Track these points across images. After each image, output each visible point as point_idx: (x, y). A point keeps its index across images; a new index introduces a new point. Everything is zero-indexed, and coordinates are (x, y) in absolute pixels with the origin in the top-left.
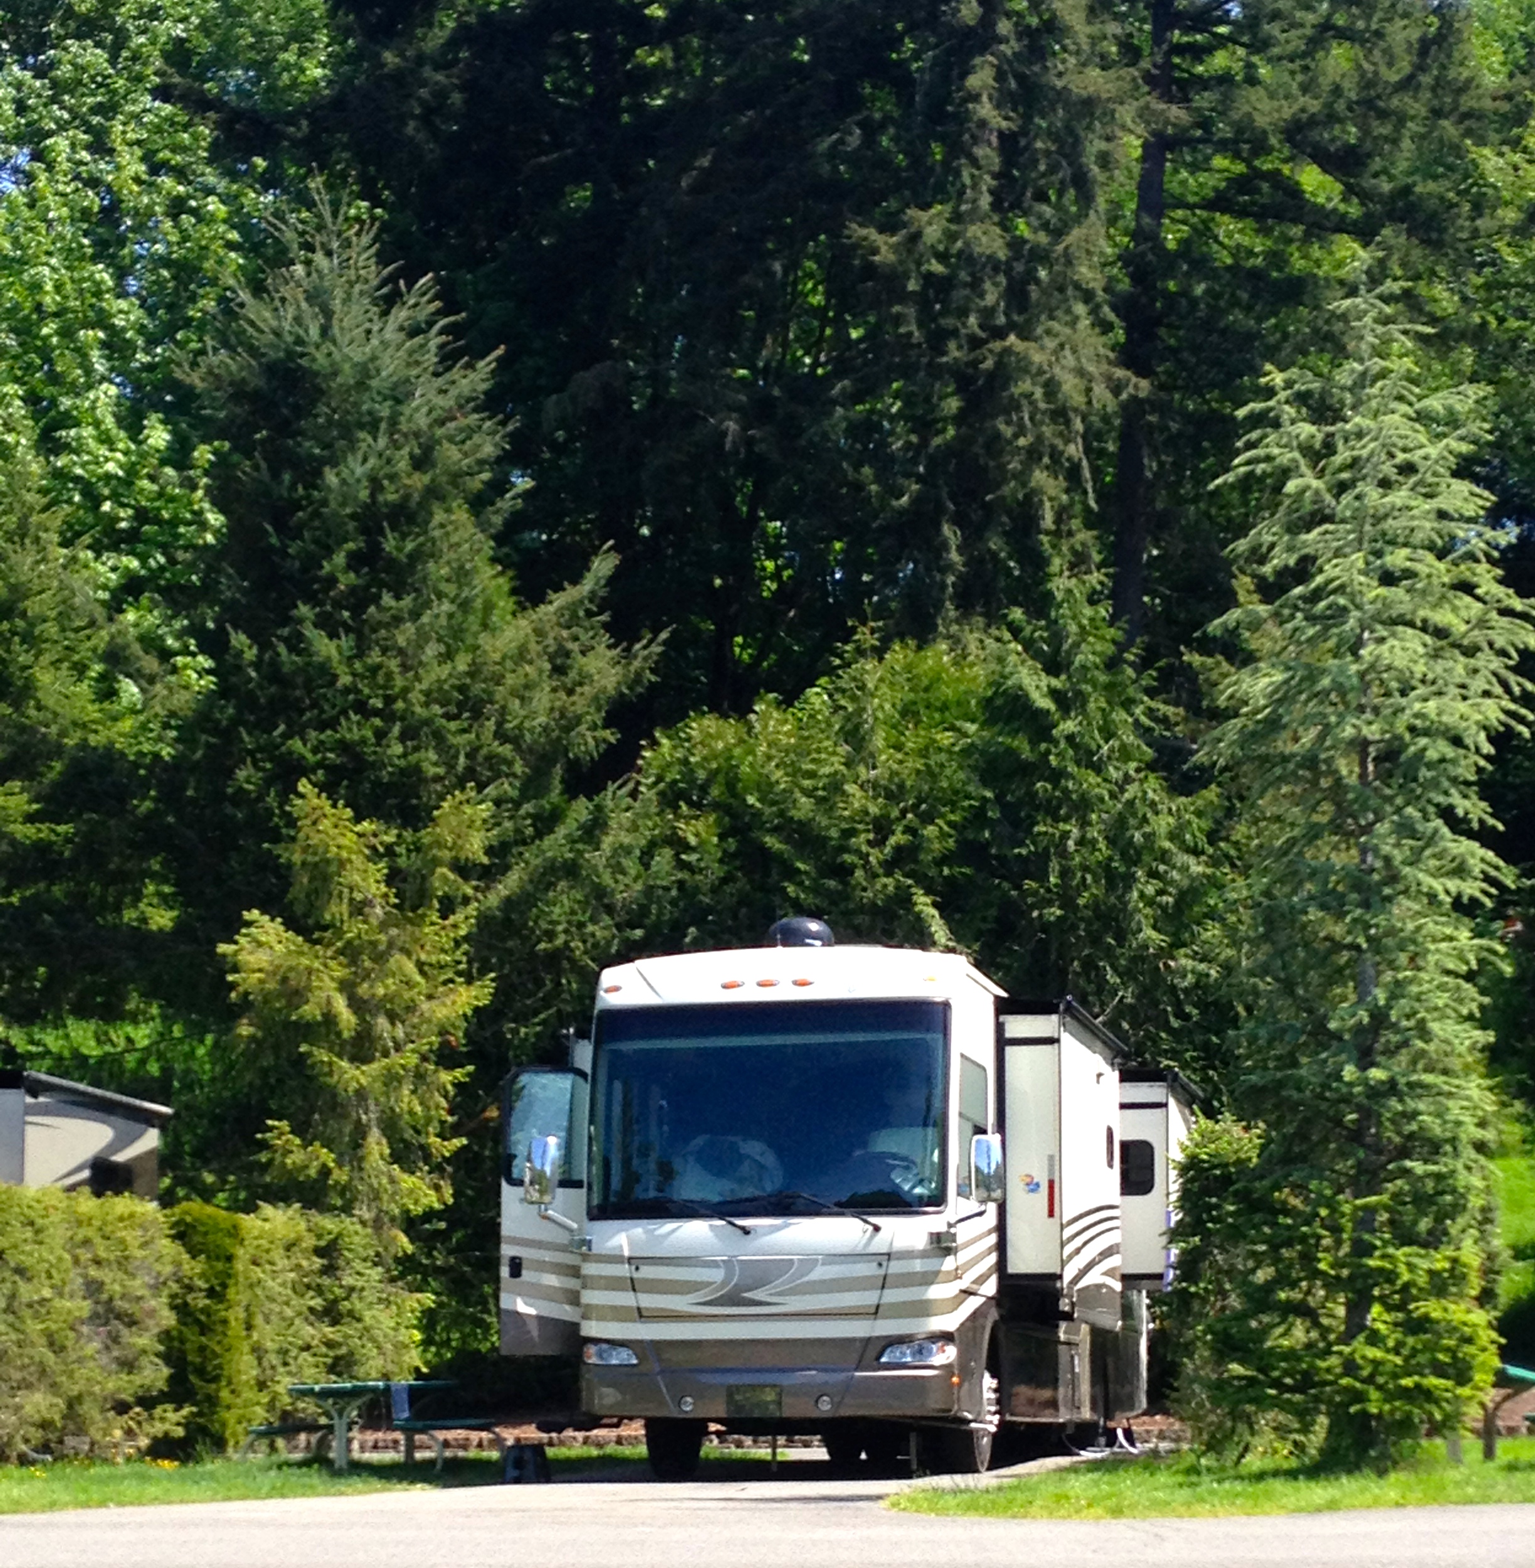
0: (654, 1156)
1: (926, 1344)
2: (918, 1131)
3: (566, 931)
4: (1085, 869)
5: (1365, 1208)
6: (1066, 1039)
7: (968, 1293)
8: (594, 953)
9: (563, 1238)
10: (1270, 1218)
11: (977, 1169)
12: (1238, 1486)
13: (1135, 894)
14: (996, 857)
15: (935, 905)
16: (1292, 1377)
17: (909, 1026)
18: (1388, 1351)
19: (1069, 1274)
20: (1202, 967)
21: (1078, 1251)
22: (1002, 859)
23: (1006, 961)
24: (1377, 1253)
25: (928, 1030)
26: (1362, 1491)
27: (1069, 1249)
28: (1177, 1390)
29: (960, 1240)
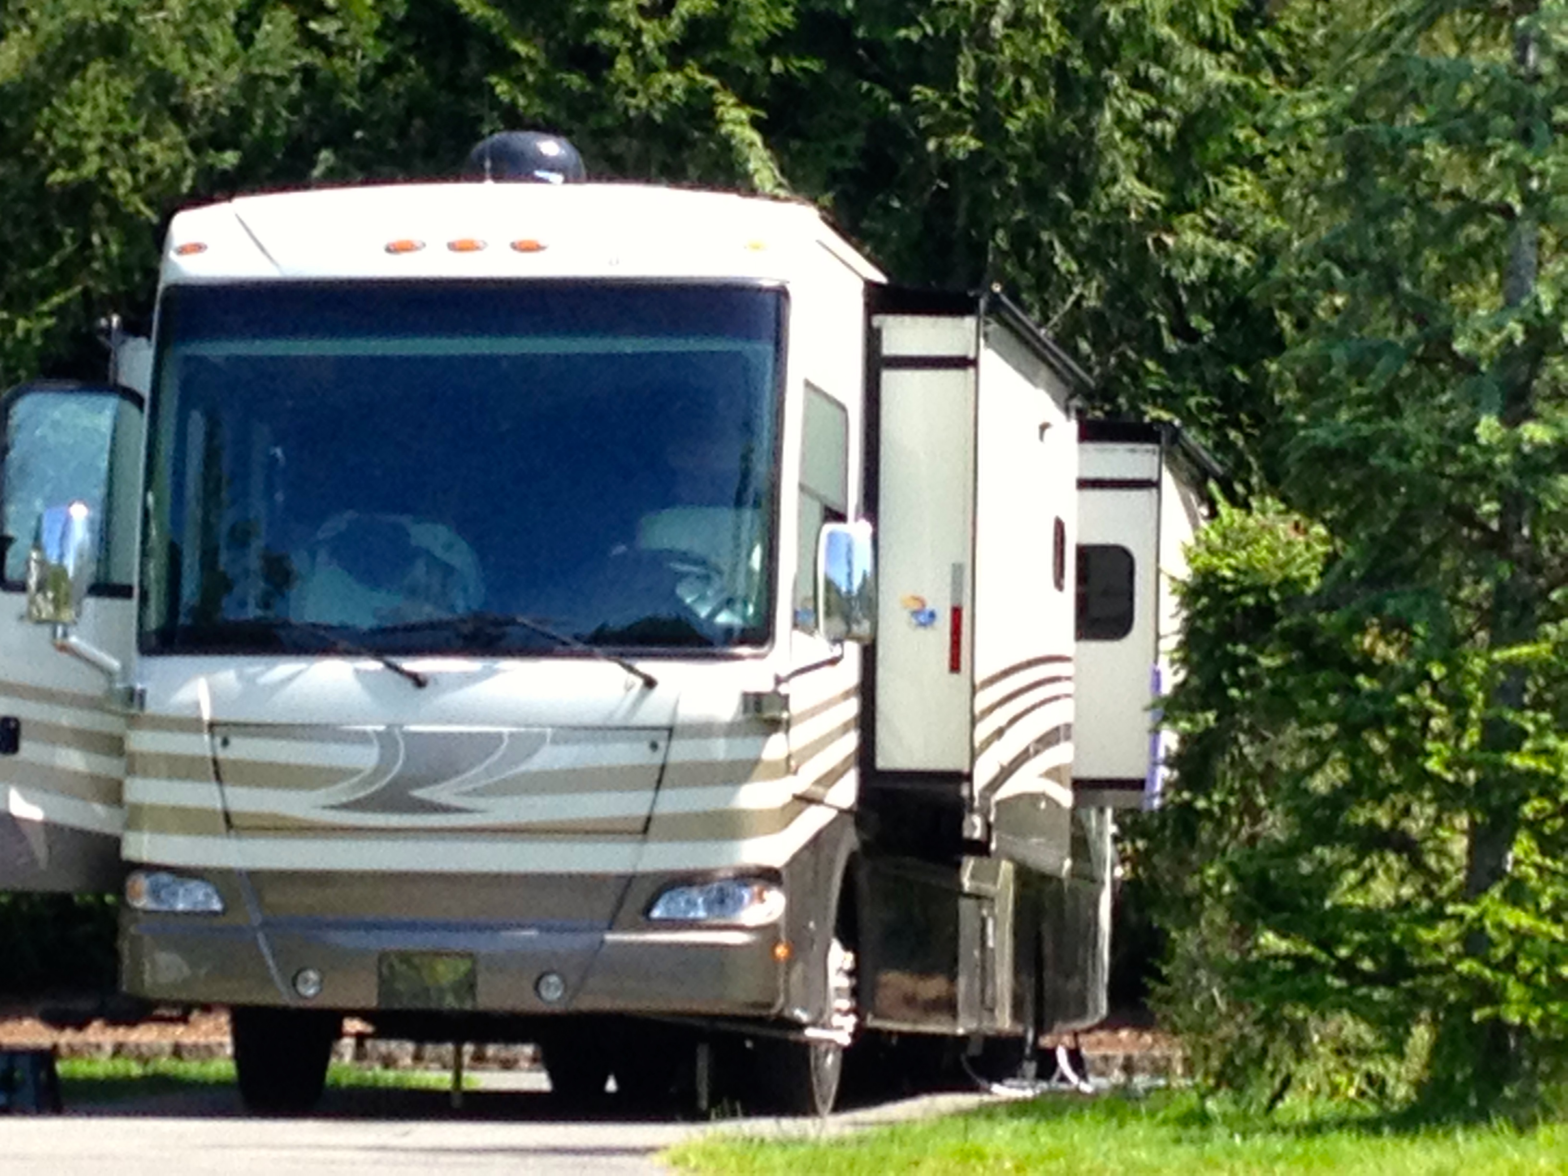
0: (257, 545)
1: (731, 888)
2: (726, 516)
3: (102, 151)
4: (1021, 68)
5: (1510, 666)
6: (989, 359)
7: (805, 800)
8: (152, 190)
9: (94, 685)
10: (1343, 678)
11: (829, 584)
12: (1277, 1144)
13: (1108, 116)
14: (865, 43)
15: (756, 123)
16: (1373, 957)
17: (716, 329)
18: (1540, 915)
19: (982, 776)
20: (1222, 248)
21: (1000, 733)
22: (874, 47)
23: (879, 227)
24: (1528, 745)
25: (749, 338)
26: (1492, 1156)
27: (983, 731)
28: (1164, 980)
29: (796, 707)
